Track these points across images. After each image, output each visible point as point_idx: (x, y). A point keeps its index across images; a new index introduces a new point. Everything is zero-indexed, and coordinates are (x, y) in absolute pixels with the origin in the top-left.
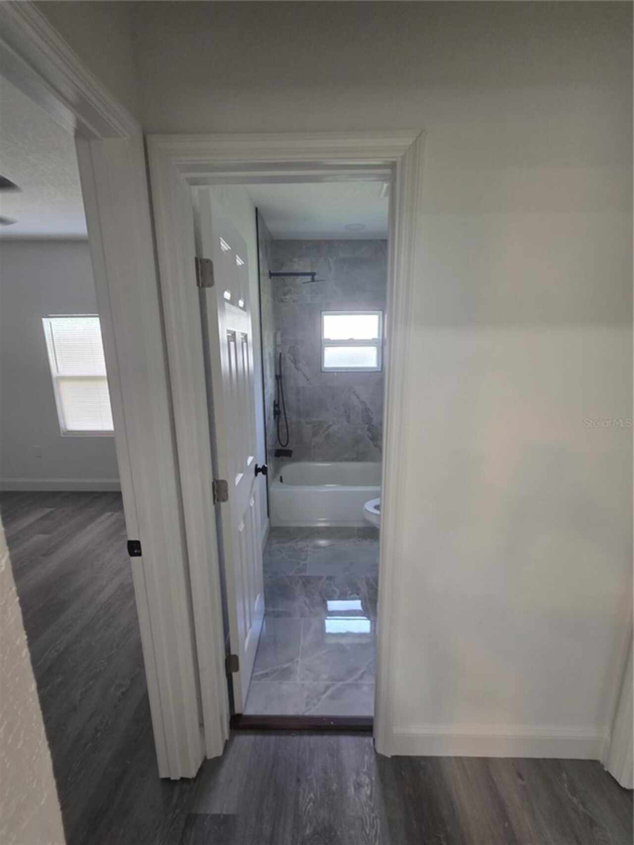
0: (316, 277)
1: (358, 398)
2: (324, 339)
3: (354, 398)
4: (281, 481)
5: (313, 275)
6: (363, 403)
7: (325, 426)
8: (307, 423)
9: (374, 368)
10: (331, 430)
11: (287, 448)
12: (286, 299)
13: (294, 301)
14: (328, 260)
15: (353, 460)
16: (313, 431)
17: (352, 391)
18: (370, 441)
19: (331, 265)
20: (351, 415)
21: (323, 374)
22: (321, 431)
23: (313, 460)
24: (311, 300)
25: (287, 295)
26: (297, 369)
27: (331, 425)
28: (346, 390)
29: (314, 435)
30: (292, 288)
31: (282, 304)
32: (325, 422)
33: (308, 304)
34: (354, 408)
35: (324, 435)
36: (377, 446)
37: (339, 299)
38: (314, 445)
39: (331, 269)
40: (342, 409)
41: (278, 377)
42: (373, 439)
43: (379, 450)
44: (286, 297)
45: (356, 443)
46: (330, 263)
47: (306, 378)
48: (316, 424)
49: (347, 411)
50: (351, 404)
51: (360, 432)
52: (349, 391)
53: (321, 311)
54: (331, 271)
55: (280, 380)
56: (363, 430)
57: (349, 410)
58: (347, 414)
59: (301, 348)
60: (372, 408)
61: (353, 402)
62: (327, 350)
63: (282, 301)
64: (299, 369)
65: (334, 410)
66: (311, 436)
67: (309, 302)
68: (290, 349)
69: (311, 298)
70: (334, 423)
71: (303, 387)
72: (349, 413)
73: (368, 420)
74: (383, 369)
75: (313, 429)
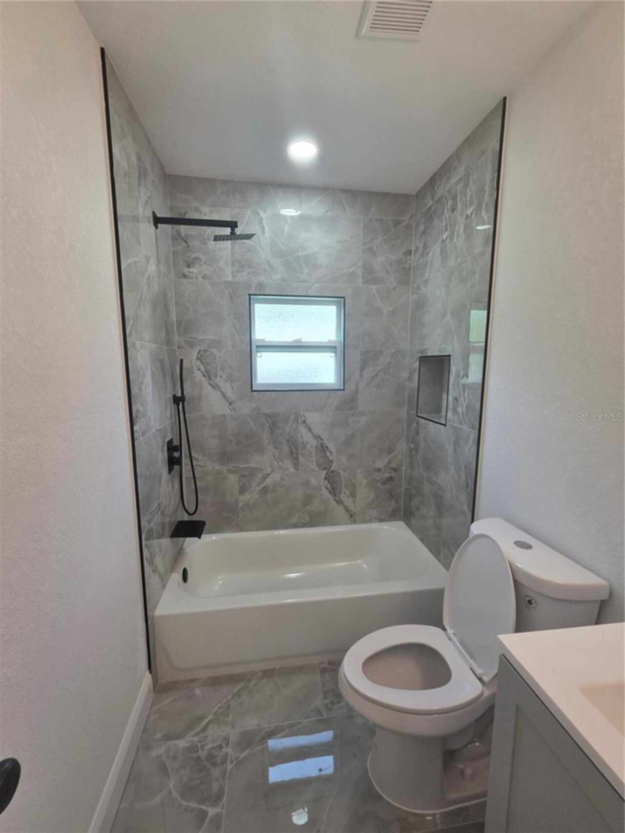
1: (310, 430)
2: (256, 340)
3: (302, 429)
4: (185, 579)
5: (233, 225)
6: (317, 437)
7: (260, 475)
8: (231, 472)
9: (332, 384)
10: (269, 481)
11: (195, 518)
12: (192, 273)
13: (204, 277)
14: (259, 214)
15: (304, 525)
16: (241, 483)
17: (300, 420)
18: (330, 496)
19: (264, 222)
20: (300, 457)
21: (255, 393)
22: (254, 484)
23: (242, 530)
24: (234, 276)
25: (193, 267)
26: (213, 387)
27: (270, 474)
28: (292, 418)
29: (243, 490)
30: (201, 257)
31: (183, 280)
32: (260, 470)
33: (229, 282)
34: (304, 445)
35: (258, 489)
36: (339, 502)
37: (277, 277)
38: (243, 507)
39: (263, 228)
40: (286, 449)
41: (178, 400)
42: (334, 492)
43: (343, 508)
44: (191, 270)
45: (308, 500)
46: (262, 219)
47: (227, 400)
48: (246, 473)
49: (294, 450)
50: (300, 440)
51: (314, 482)
52: (296, 420)
53: (250, 295)
54: (264, 233)
55: (181, 403)
56: (318, 479)
57: (297, 449)
58: (294, 456)
59: (217, 354)
60: (331, 446)
61: (302, 437)
62: (260, 357)
63: (185, 276)
64: (216, 387)
65: (274, 450)
66: (237, 492)
67: (230, 279)
68: (198, 353)
69: (233, 274)
70: (273, 471)
71: (223, 416)
72: (297, 454)
73: (326, 464)
74: (346, 387)
75: (240, 480)
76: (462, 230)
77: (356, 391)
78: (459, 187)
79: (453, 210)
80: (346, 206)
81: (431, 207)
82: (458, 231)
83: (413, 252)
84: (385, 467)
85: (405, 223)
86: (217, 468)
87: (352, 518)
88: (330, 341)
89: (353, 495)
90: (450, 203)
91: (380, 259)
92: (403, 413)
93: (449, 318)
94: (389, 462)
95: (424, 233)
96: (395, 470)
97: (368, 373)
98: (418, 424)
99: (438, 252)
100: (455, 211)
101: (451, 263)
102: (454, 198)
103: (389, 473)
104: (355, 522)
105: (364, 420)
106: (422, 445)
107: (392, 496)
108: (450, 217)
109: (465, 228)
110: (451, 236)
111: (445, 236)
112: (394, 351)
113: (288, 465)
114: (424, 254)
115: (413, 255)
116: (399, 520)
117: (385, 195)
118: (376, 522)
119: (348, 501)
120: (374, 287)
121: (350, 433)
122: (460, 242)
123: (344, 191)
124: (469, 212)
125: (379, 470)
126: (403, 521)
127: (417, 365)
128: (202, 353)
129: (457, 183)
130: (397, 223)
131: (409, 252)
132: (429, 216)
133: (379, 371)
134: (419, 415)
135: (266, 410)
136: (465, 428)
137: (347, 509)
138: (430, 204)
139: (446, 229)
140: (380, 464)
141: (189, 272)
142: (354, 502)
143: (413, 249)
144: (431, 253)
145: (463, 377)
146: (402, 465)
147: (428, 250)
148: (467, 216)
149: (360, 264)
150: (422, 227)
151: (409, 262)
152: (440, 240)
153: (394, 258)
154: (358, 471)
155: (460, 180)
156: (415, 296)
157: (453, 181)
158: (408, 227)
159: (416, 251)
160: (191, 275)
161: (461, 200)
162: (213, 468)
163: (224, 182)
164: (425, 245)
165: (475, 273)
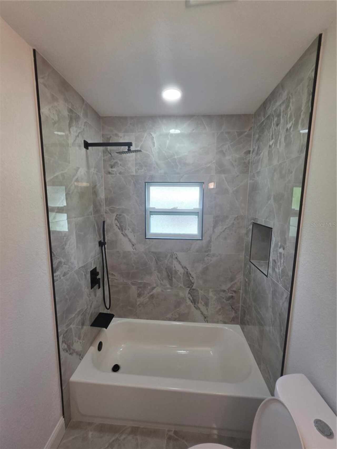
0: (132, 148)
1: (180, 263)
2: (149, 208)
3: (175, 262)
4: (99, 349)
5: (129, 145)
6: (184, 268)
7: (149, 287)
8: (133, 284)
9: (195, 235)
10: (154, 291)
11: (109, 312)
13: (120, 173)
14: (151, 135)
15: (175, 320)
16: (139, 292)
17: (174, 257)
18: (191, 304)
19: (155, 139)
20: (173, 279)
21: (147, 240)
22: (146, 292)
23: (138, 318)
24: (136, 172)
25: (114, 167)
26: (123, 235)
27: (155, 287)
28: (169, 255)
29: (139, 295)
30: (119, 162)
31: (109, 176)
32: (149, 284)
33: (134, 176)
34: (176, 272)
35: (148, 295)
36: (198, 308)
37: (162, 171)
38: (139, 305)
39: (154, 143)
40: (165, 273)
41: (102, 244)
42: (194, 301)
43: (200, 312)
44: (113, 169)
45: (178, 304)
46: (153, 137)
47: (132, 243)
48: (141, 286)
49: (170, 274)
50: (174, 269)
51: (181, 294)
52: (172, 256)
53: (145, 183)
54: (154, 146)
55: (104, 246)
56: (185, 293)
57: (172, 275)
58: (170, 278)
59: (126, 216)
60: (193, 274)
61: (175, 267)
62: (153, 217)
63: (109, 173)
64: (125, 235)
65: (158, 274)
66: (137, 296)
67: (134, 174)
68: (116, 216)
69: (136, 170)
70: (157, 286)
71: (129, 252)
72: (172, 277)
73: (190, 284)
74: (203, 238)
75: (138, 289)
76: (283, 140)
77: (210, 242)
78: (282, 108)
79: (277, 125)
80: (206, 126)
81: (263, 123)
82: (280, 139)
83: (251, 152)
84: (228, 289)
85: (246, 133)
86: (125, 281)
87: (206, 319)
88: (194, 209)
89: (206, 304)
90: (276, 119)
91: (228, 158)
92: (242, 256)
93: (272, 201)
94: (232, 287)
95: (258, 139)
96: (235, 292)
97: (219, 229)
98: (250, 267)
99: (267, 153)
100: (279, 126)
101: (275, 162)
102: (279, 116)
103: (231, 293)
104: (207, 322)
105: (214, 259)
106: (252, 283)
107: (233, 308)
108: (275, 130)
109: (286, 138)
110: (275, 143)
111: (271, 143)
112: (237, 216)
113: (166, 282)
114: (258, 154)
115: (251, 154)
116: (237, 324)
117: (232, 116)
118: (222, 323)
119: (203, 308)
120: (223, 176)
121: (205, 266)
122: (281, 147)
123: (205, 116)
124: (289, 126)
125: (224, 291)
126: (240, 325)
127: (251, 227)
128: (118, 216)
129: (280, 105)
130: (240, 134)
131: (249, 152)
132: (262, 128)
133: (225, 229)
134: (252, 261)
135: (153, 250)
136: (280, 285)
137: (202, 313)
138: (263, 119)
139: (272, 139)
140: (224, 287)
141: (112, 171)
142: (207, 309)
143: (251, 150)
144: (262, 153)
145: (280, 248)
146: (240, 289)
147: (260, 152)
148: (287, 129)
149: (214, 161)
150: (257, 136)
151: (248, 159)
152: (268, 146)
153: (238, 156)
154: (210, 290)
155: (283, 103)
156: (251, 181)
157: (278, 104)
158: (249, 136)
159: (253, 151)
160: (113, 172)
161: (283, 117)
162: (123, 281)
163: (132, 118)
164: (258, 148)
165: (292, 172)
